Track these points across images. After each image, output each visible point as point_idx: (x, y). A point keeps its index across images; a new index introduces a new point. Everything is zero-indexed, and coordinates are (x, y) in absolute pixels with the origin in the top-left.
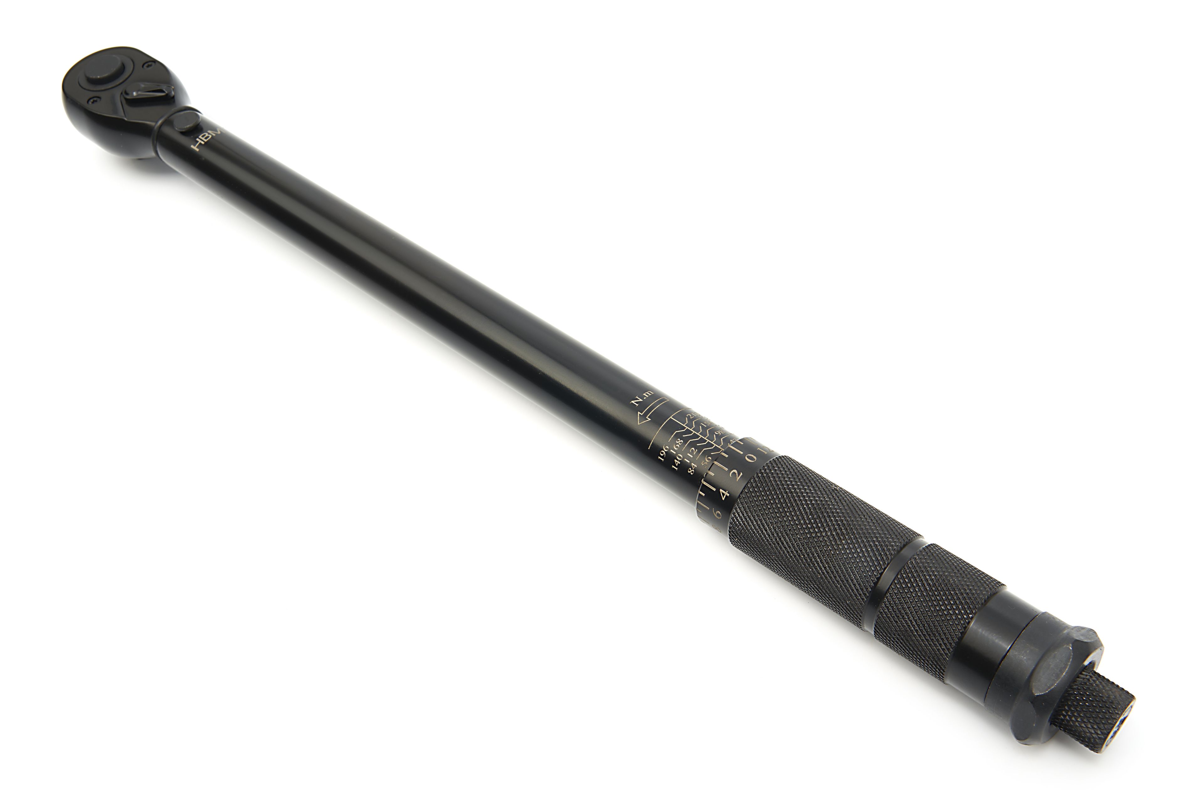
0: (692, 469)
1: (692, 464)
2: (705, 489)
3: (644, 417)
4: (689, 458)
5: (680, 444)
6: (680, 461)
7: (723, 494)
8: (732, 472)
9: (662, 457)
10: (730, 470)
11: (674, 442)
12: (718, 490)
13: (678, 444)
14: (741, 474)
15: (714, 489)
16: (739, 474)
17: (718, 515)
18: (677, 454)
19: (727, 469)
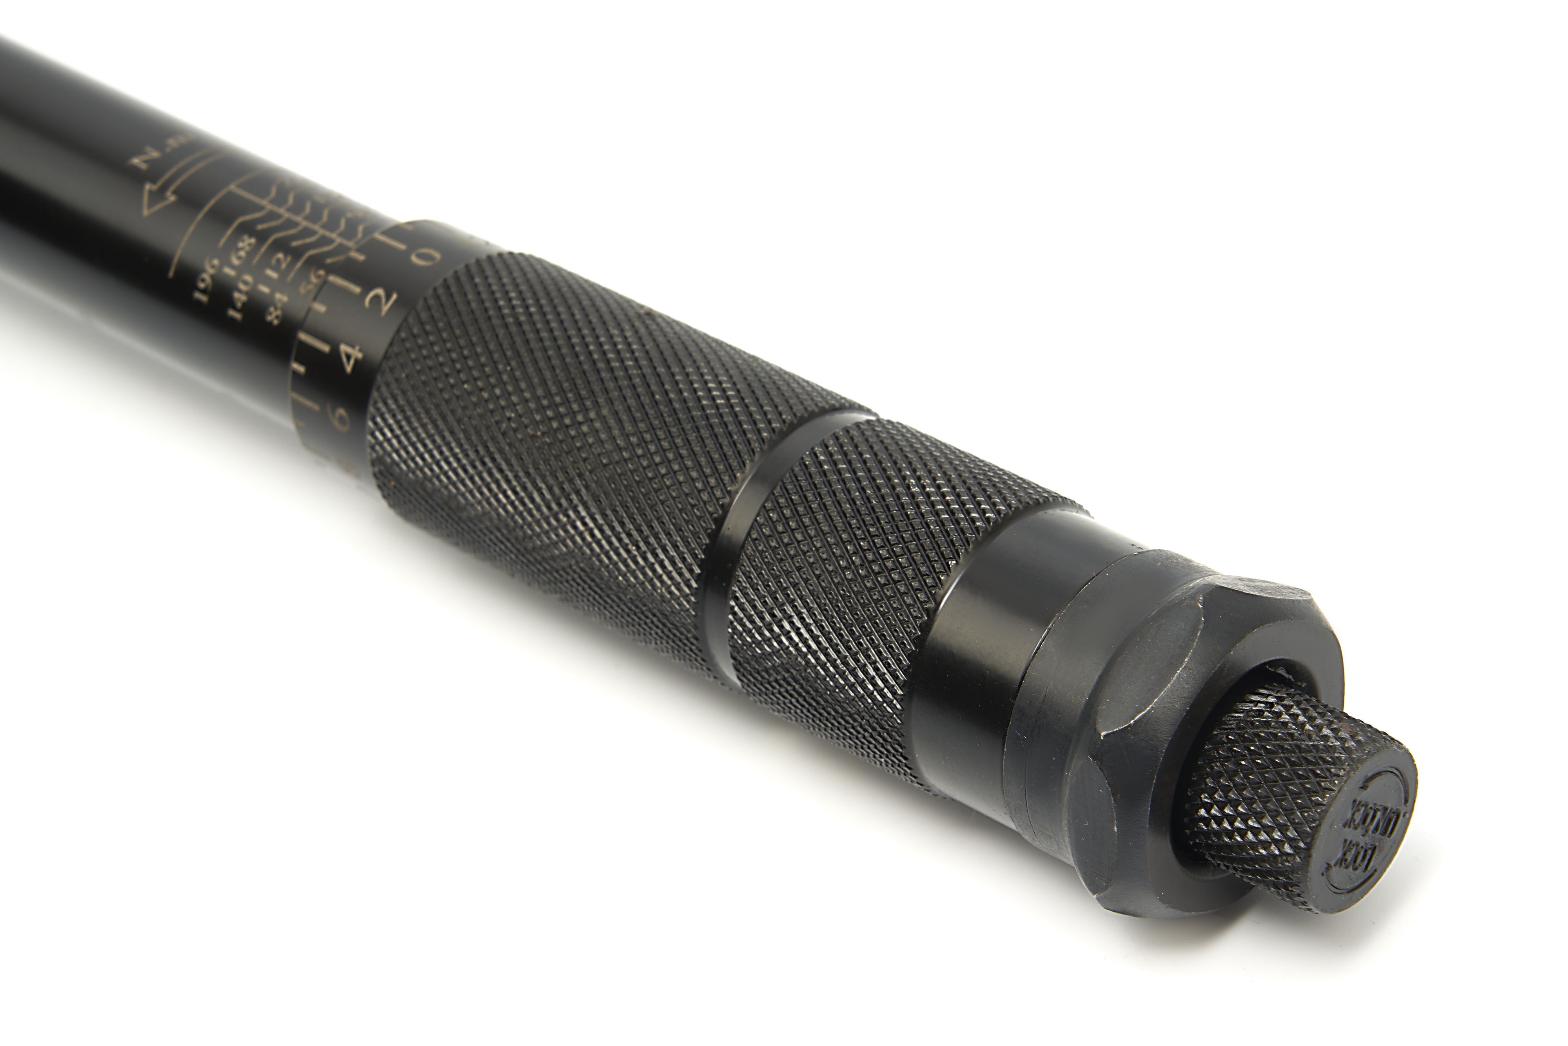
0: (275, 309)
1: (277, 296)
2: (307, 354)
3: (158, 195)
4: (268, 281)
5: (247, 250)
6: (247, 293)
7: (348, 357)
8: (371, 294)
9: (204, 291)
10: (367, 289)
11: (232, 246)
12: (335, 351)
13: (242, 250)
14: (395, 296)
15: (326, 348)
16: (388, 297)
17: (341, 419)
18: (238, 277)
19: (357, 290)
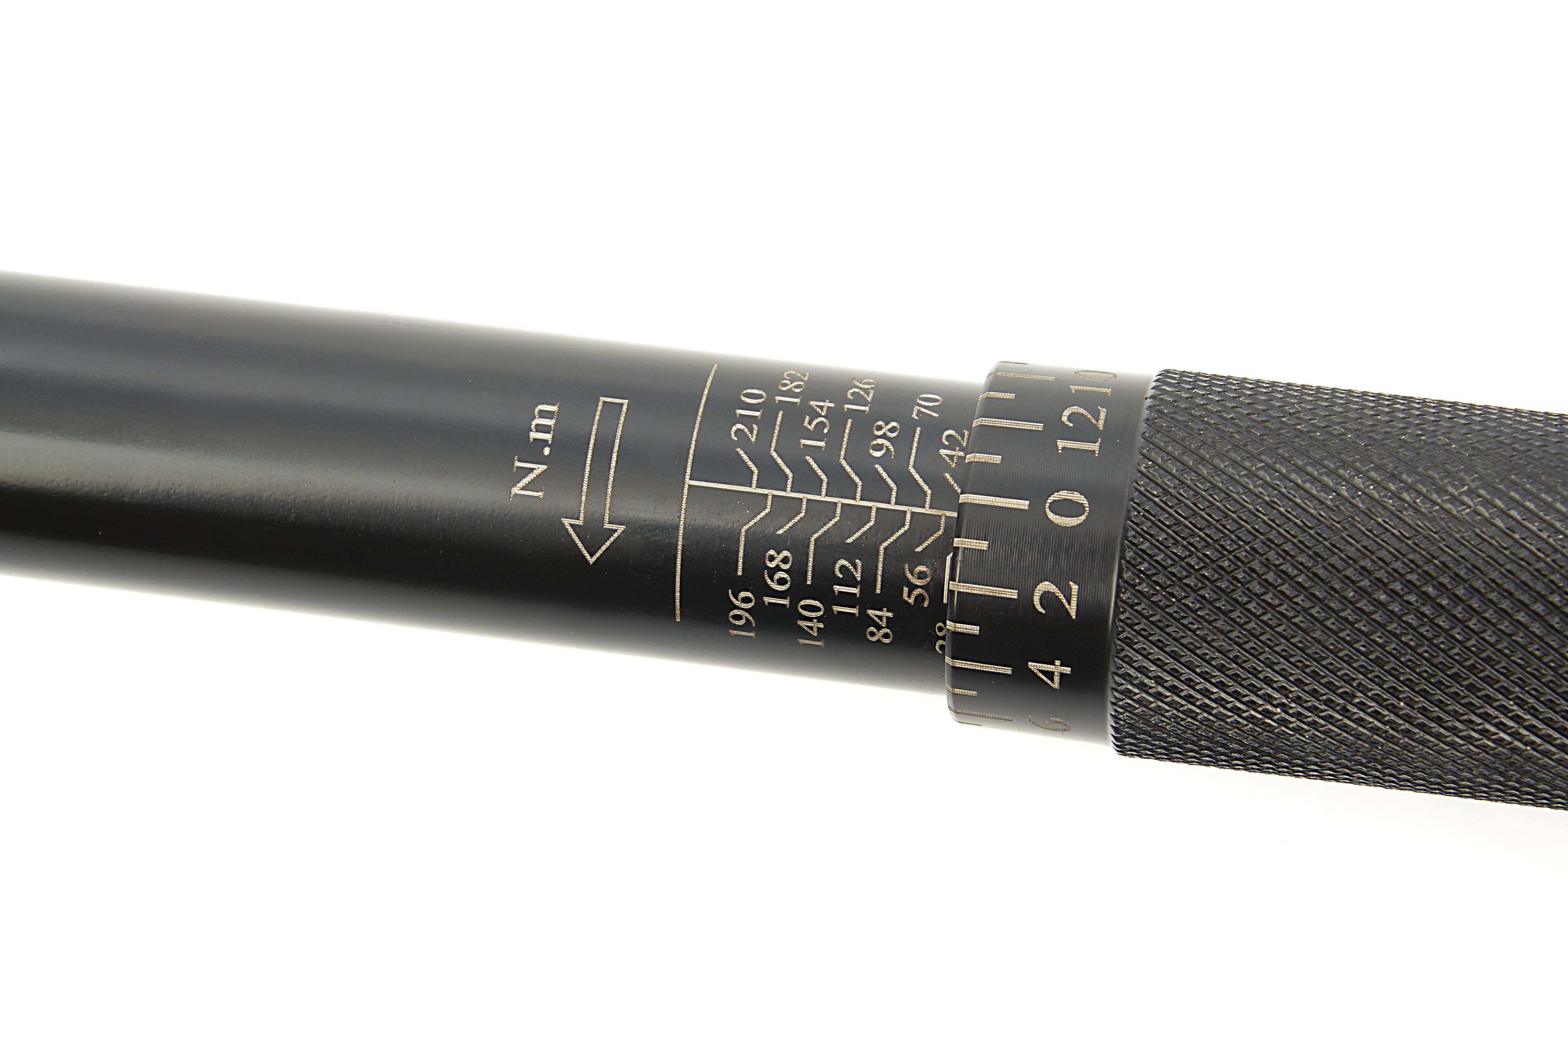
0: (879, 628)
1: (870, 612)
5: (786, 567)
6: (819, 619)
13: (778, 568)
